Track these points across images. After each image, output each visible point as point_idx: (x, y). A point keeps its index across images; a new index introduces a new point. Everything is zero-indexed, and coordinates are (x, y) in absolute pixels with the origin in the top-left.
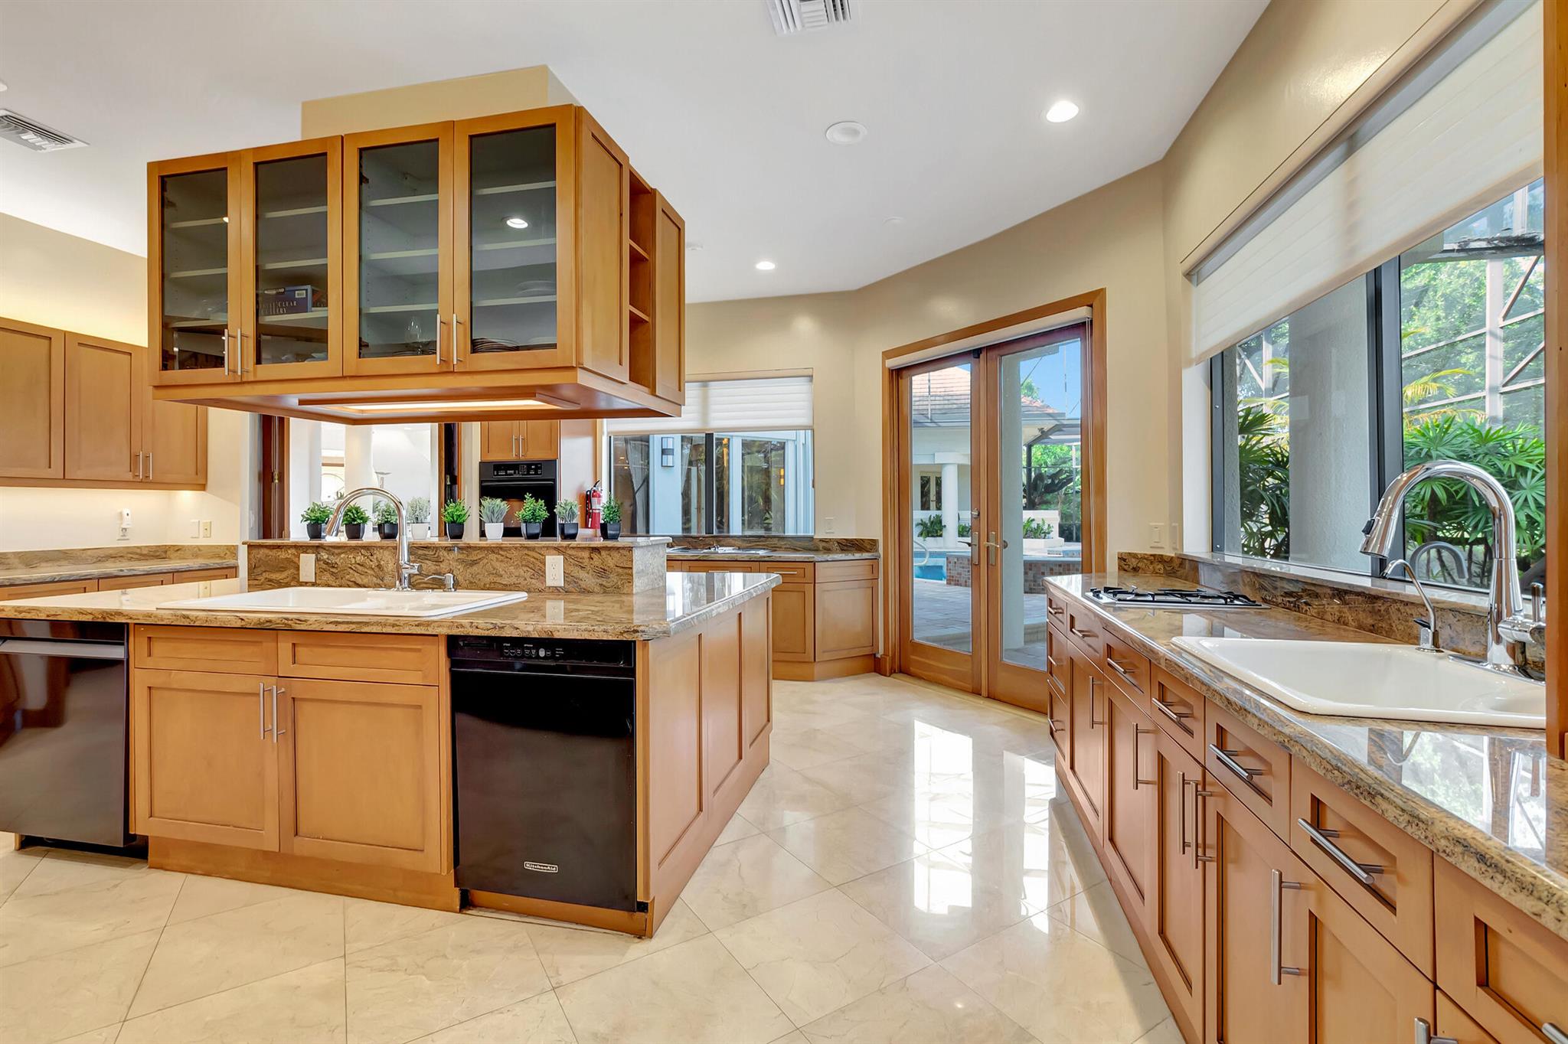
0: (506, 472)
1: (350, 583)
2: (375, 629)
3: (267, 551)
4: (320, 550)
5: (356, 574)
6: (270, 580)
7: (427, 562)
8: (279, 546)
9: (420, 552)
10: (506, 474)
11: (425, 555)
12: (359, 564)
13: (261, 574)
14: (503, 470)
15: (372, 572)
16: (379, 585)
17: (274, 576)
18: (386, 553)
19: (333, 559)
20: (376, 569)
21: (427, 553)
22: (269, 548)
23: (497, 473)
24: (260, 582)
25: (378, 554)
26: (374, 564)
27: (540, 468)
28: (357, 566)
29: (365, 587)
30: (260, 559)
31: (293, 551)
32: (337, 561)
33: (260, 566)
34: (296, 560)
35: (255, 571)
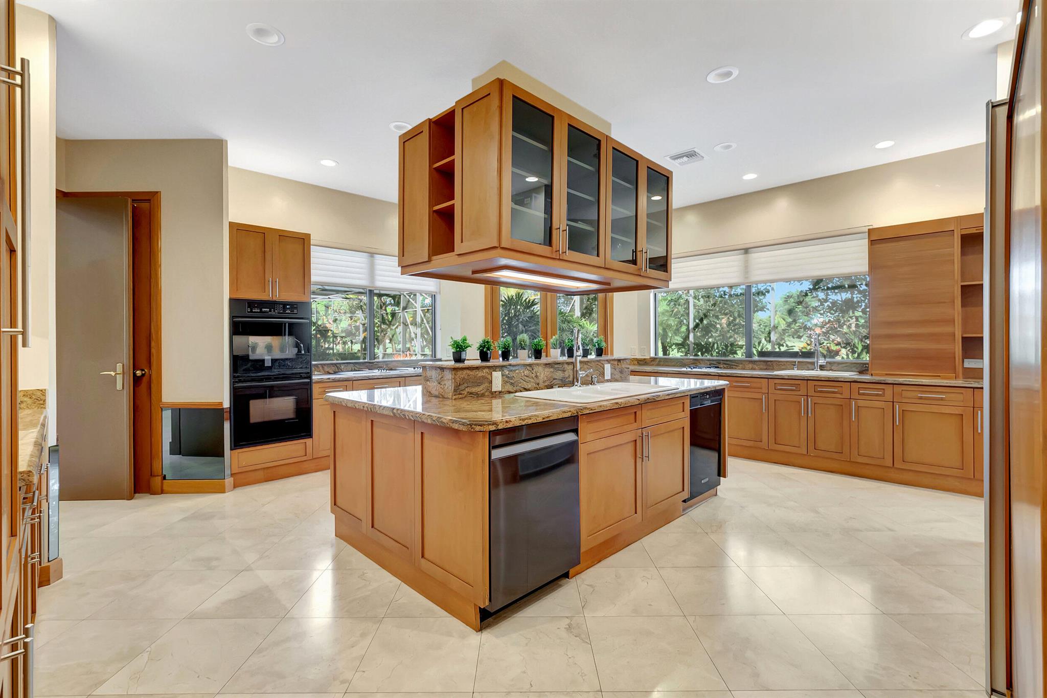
0: (261, 310)
1: (521, 389)
2: (679, 395)
3: (468, 372)
4: (504, 368)
5: (524, 382)
6: (471, 393)
7: (560, 371)
8: (477, 367)
9: (556, 366)
10: (261, 312)
11: (558, 368)
12: (526, 376)
13: (465, 389)
14: (257, 307)
15: (533, 381)
16: (537, 388)
17: (474, 390)
18: (540, 368)
19: (512, 374)
20: (535, 378)
21: (558, 366)
22: (469, 369)
23: (251, 310)
24: (464, 396)
25: (536, 369)
26: (533, 375)
27: (296, 308)
28: (525, 377)
29: (530, 391)
30: (464, 378)
31: (487, 370)
32: (514, 375)
33: (464, 383)
34: (489, 377)
35: (460, 387)
